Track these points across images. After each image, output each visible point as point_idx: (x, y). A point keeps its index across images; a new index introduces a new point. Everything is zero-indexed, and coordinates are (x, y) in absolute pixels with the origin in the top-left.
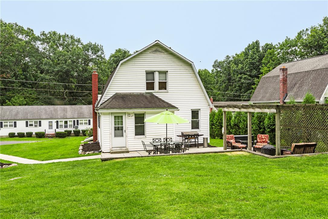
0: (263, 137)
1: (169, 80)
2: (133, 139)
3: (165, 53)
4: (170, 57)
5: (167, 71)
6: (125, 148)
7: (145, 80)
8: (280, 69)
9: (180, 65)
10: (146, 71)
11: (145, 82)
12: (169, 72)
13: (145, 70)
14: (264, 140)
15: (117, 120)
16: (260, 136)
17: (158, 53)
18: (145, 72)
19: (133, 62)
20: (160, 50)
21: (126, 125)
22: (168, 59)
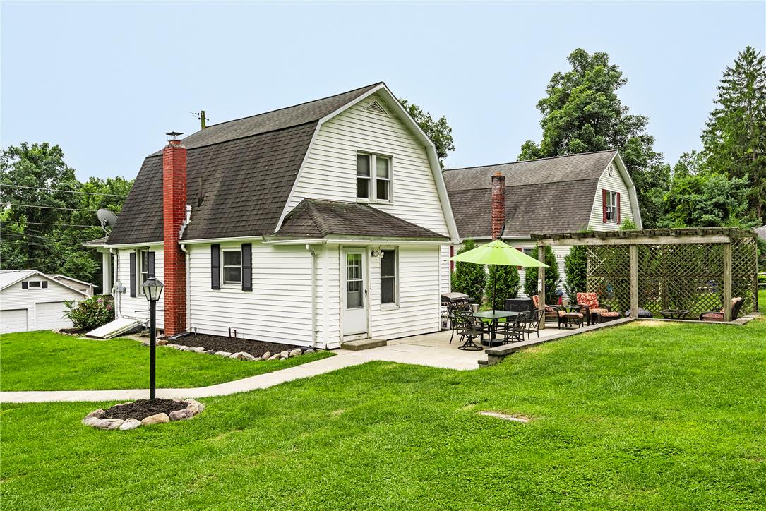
0: (589, 298)
1: (395, 177)
2: (379, 313)
3: (388, 115)
4: (395, 125)
5: (391, 157)
6: (365, 336)
7: (356, 172)
8: (493, 178)
9: (410, 146)
10: (358, 151)
11: (356, 177)
12: (394, 160)
13: (356, 149)
14: (592, 303)
15: (354, 266)
16: (583, 296)
17: (377, 112)
18: (355, 154)
19: (336, 126)
20: (381, 105)
21: (367, 277)
22: (392, 129)
